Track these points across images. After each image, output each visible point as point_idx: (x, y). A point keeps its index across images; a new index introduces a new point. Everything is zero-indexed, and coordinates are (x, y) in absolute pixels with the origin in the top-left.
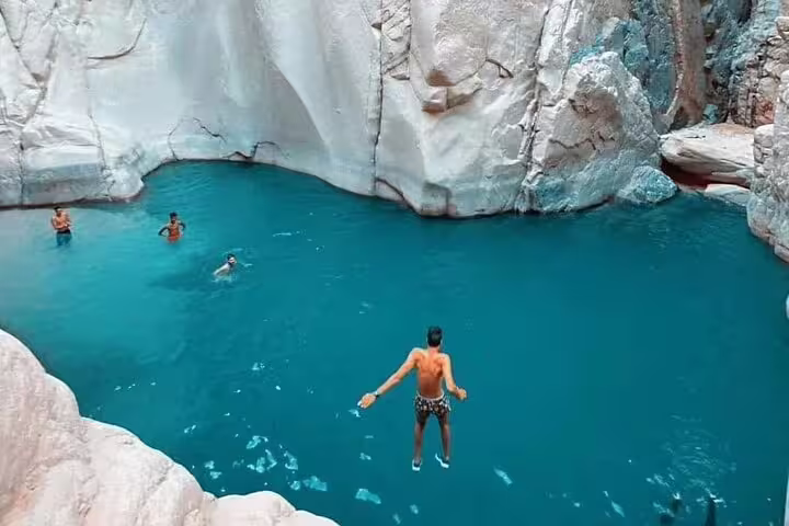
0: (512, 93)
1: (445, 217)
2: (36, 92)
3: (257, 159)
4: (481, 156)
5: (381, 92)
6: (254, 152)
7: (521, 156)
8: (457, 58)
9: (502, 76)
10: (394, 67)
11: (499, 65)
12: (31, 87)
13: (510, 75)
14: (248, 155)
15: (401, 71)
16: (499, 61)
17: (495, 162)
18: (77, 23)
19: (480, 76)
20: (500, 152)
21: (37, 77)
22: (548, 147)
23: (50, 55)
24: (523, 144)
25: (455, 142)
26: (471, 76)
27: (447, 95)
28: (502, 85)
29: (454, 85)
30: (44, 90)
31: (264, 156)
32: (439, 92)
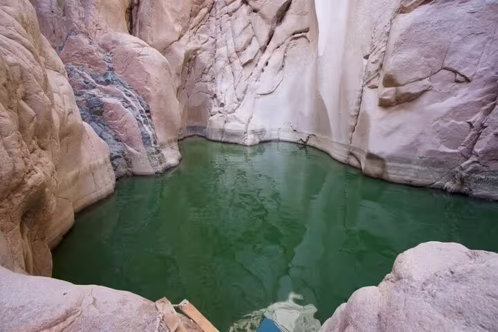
0: (466, 95)
1: (380, 179)
2: (236, 105)
3: (308, 143)
4: (417, 140)
5: (361, 98)
6: (307, 140)
7: (461, 148)
8: (409, 66)
9: (457, 81)
10: (370, 81)
11: (455, 72)
12: (236, 103)
13: (468, 80)
14: (305, 140)
15: (373, 83)
16: (456, 69)
17: (430, 147)
18: (256, 81)
19: (430, 80)
20: (438, 141)
21: (239, 100)
22: (491, 140)
23: (245, 92)
24: (467, 138)
25: (397, 128)
26: (421, 80)
27: (396, 93)
28: (457, 89)
29: (403, 85)
30: (240, 104)
31: (311, 142)
32: (390, 91)
